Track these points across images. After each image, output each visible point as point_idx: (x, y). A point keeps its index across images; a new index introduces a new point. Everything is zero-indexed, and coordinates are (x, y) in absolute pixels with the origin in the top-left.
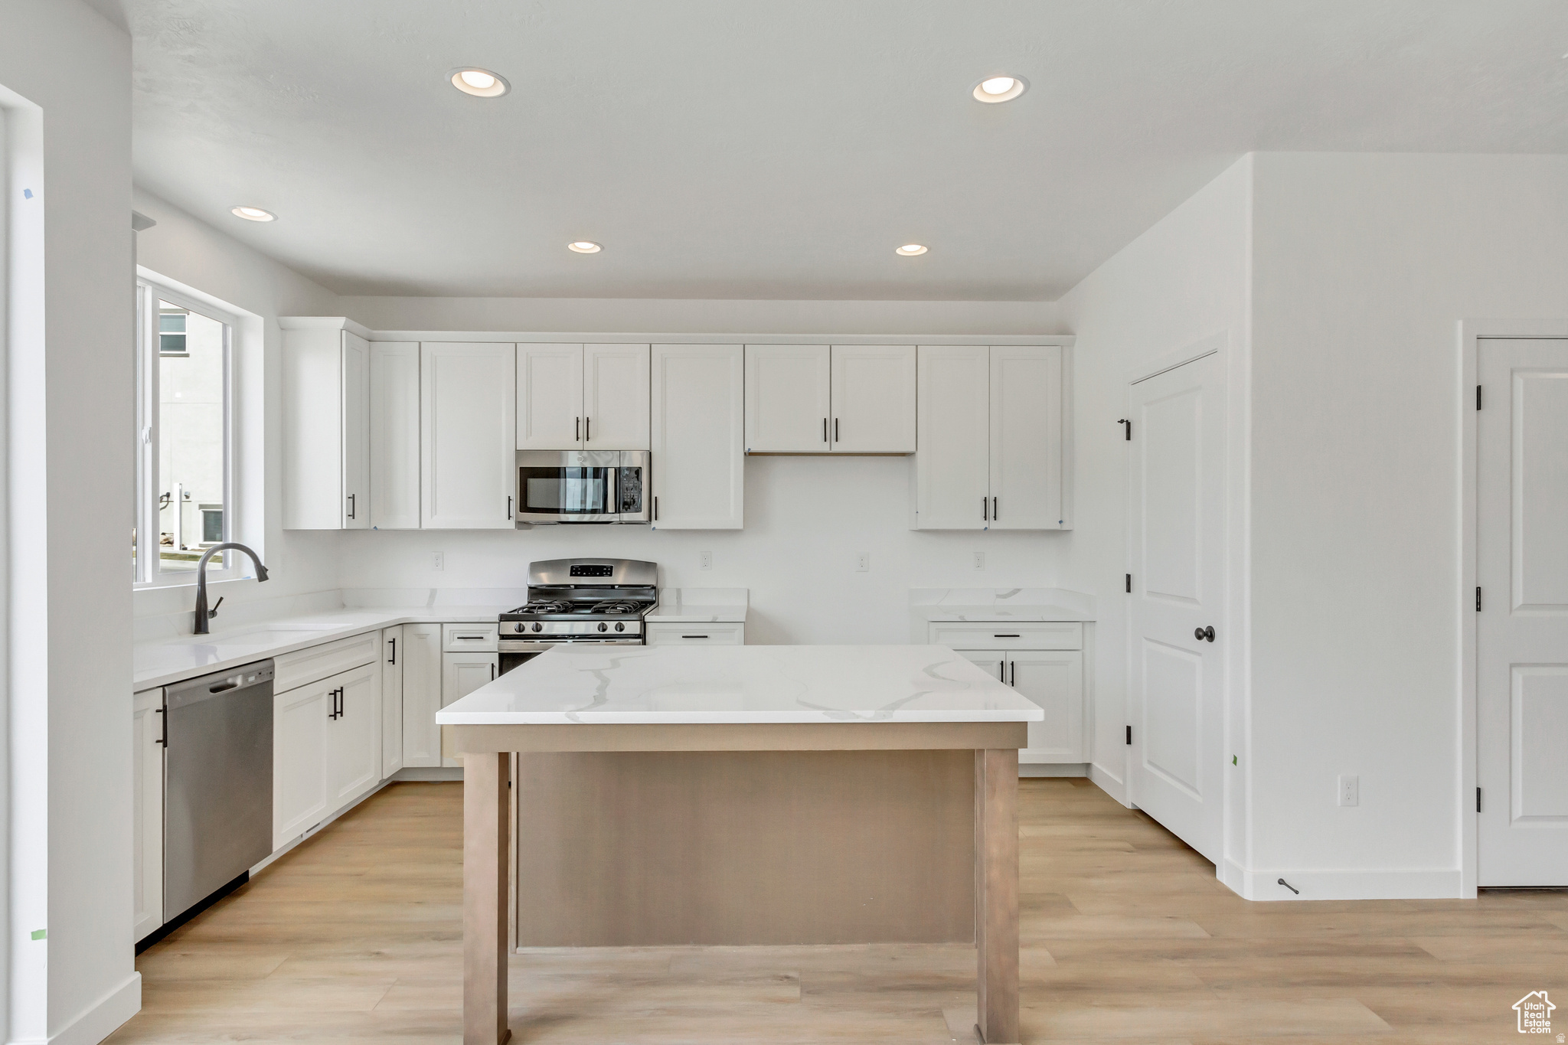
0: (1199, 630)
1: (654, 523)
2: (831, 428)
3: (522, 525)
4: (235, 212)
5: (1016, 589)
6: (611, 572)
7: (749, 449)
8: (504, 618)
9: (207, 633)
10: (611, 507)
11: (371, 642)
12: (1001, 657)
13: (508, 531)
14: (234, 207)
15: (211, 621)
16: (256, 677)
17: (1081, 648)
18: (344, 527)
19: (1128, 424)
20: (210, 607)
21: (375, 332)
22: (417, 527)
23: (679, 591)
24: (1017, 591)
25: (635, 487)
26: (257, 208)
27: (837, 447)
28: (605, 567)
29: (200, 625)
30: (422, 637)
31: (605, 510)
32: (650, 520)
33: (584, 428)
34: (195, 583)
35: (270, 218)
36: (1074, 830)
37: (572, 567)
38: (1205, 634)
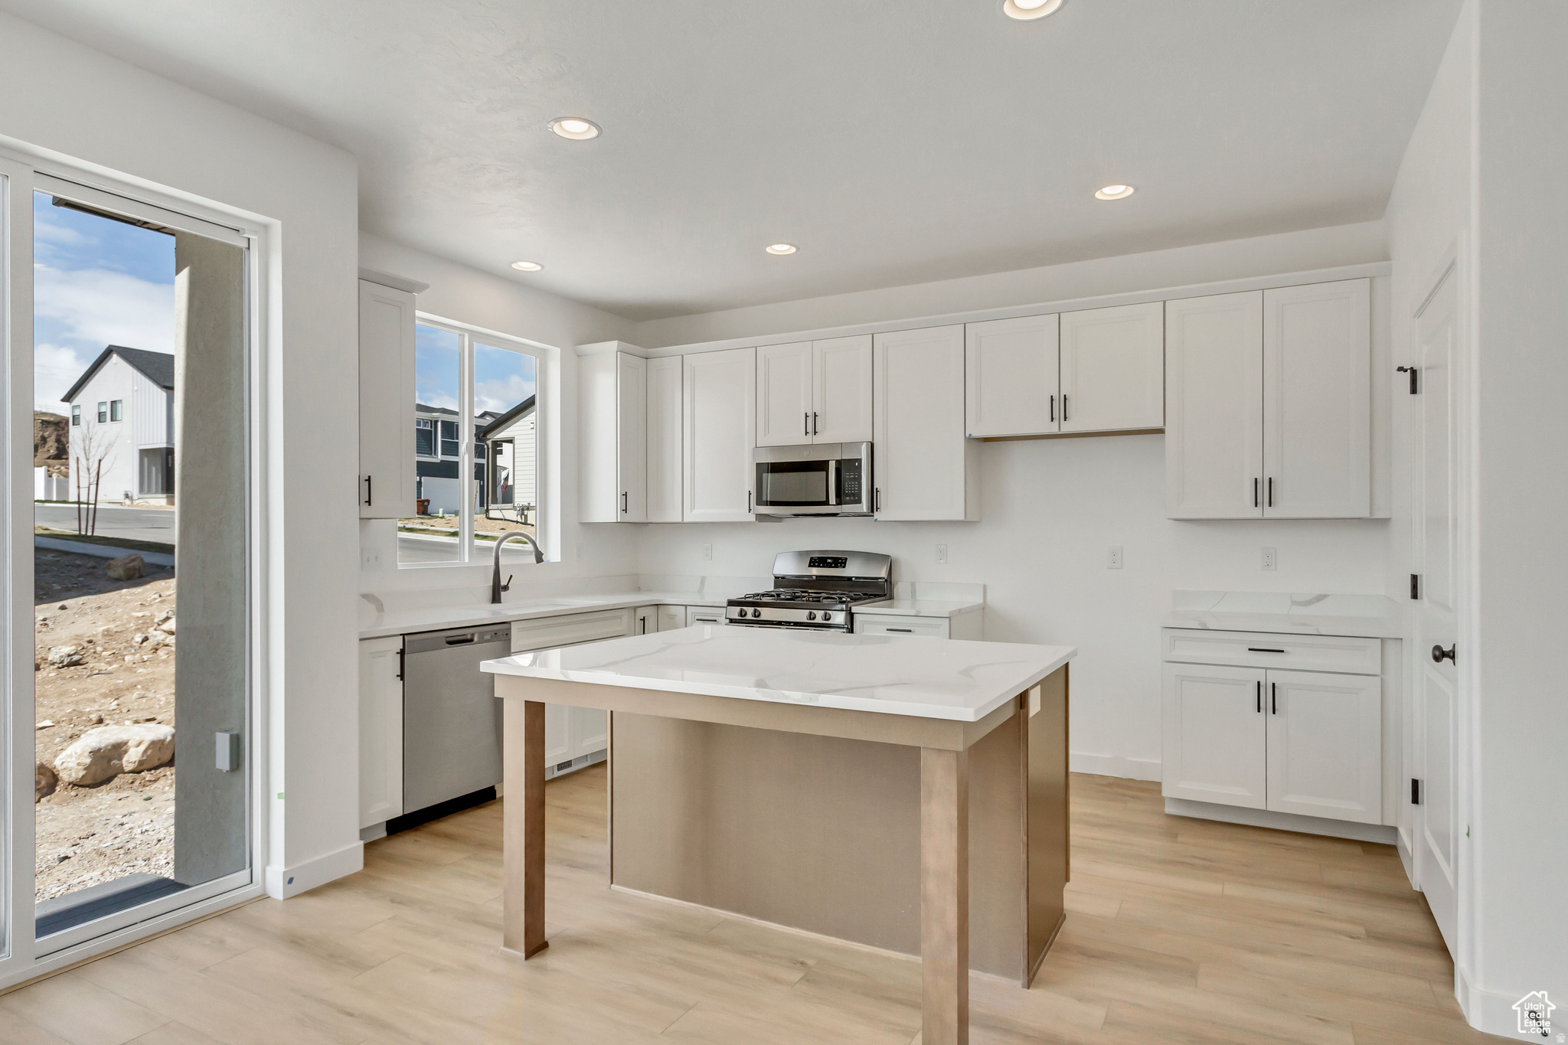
0: (1437, 648)
1: (876, 515)
2: (1060, 406)
3: (761, 517)
4: (514, 266)
5: (1321, 595)
6: (845, 564)
7: (970, 435)
8: (731, 603)
9: (500, 603)
10: (833, 499)
11: (620, 617)
12: (1260, 676)
13: (749, 523)
14: (515, 262)
15: (503, 594)
16: (492, 636)
17: (1379, 673)
18: (619, 521)
19: (1414, 372)
20: (503, 583)
21: (649, 350)
22: (680, 520)
23: (913, 585)
24: (1321, 598)
25: (855, 479)
26: (525, 261)
27: (1067, 427)
28: (840, 558)
29: (496, 598)
30: (672, 617)
31: (826, 503)
32: (872, 511)
33: (812, 422)
34: (492, 563)
35: (539, 268)
36: (1306, 900)
37: (812, 558)
38: (1444, 654)
